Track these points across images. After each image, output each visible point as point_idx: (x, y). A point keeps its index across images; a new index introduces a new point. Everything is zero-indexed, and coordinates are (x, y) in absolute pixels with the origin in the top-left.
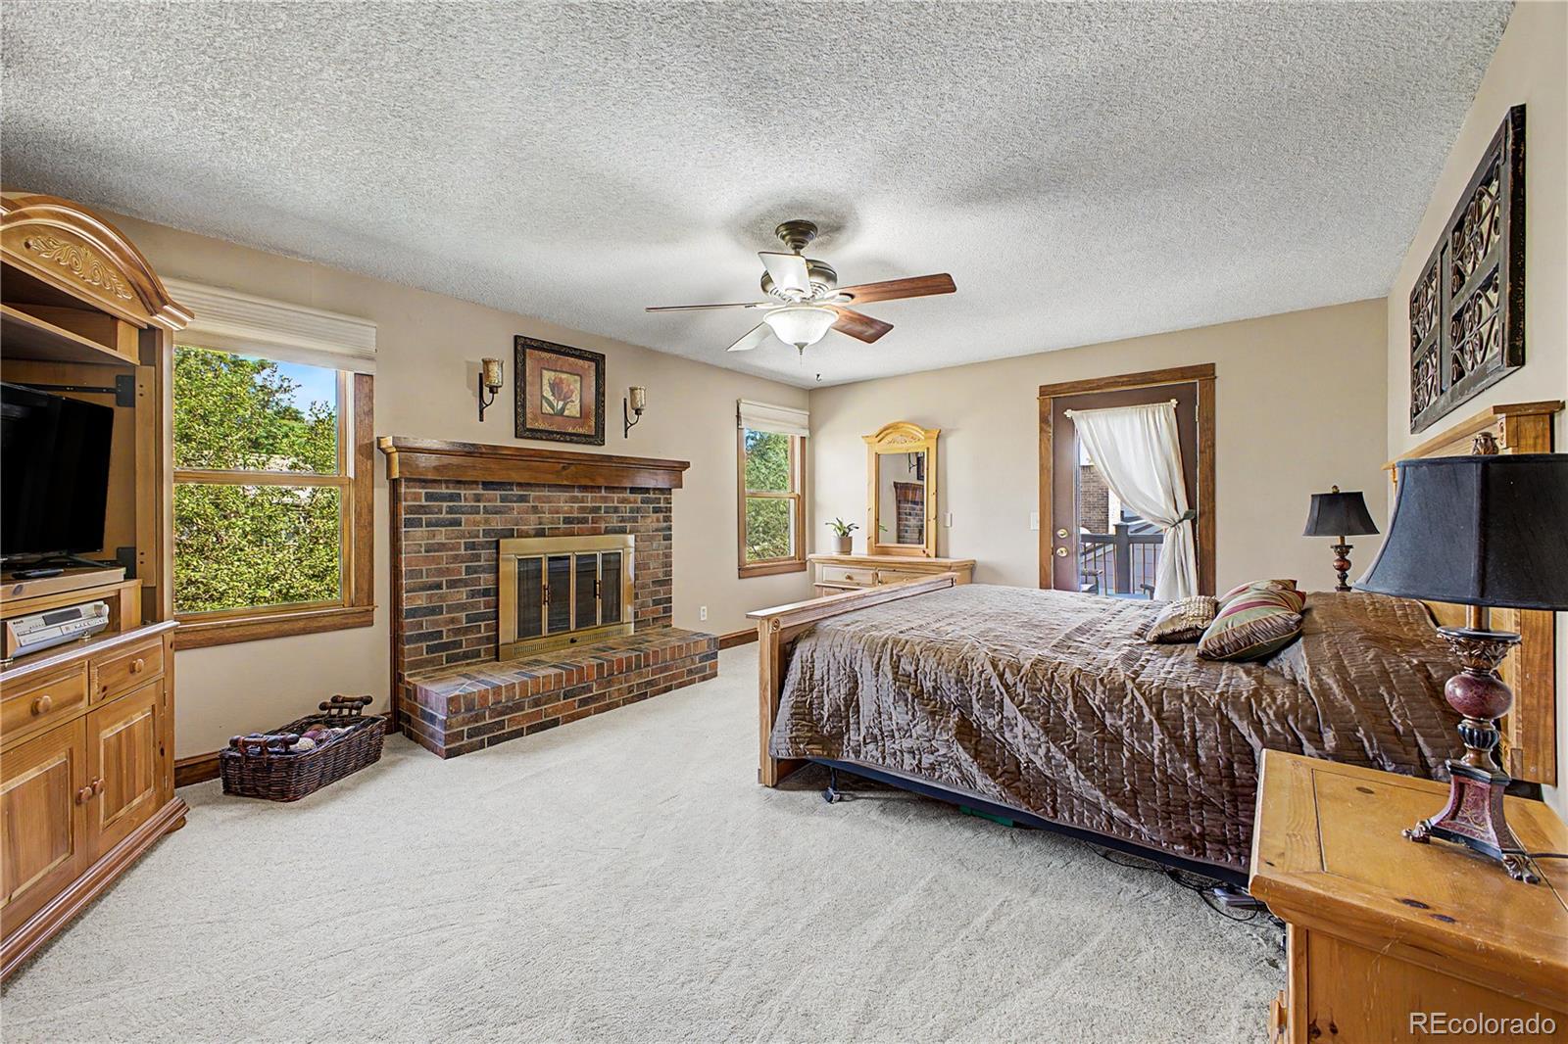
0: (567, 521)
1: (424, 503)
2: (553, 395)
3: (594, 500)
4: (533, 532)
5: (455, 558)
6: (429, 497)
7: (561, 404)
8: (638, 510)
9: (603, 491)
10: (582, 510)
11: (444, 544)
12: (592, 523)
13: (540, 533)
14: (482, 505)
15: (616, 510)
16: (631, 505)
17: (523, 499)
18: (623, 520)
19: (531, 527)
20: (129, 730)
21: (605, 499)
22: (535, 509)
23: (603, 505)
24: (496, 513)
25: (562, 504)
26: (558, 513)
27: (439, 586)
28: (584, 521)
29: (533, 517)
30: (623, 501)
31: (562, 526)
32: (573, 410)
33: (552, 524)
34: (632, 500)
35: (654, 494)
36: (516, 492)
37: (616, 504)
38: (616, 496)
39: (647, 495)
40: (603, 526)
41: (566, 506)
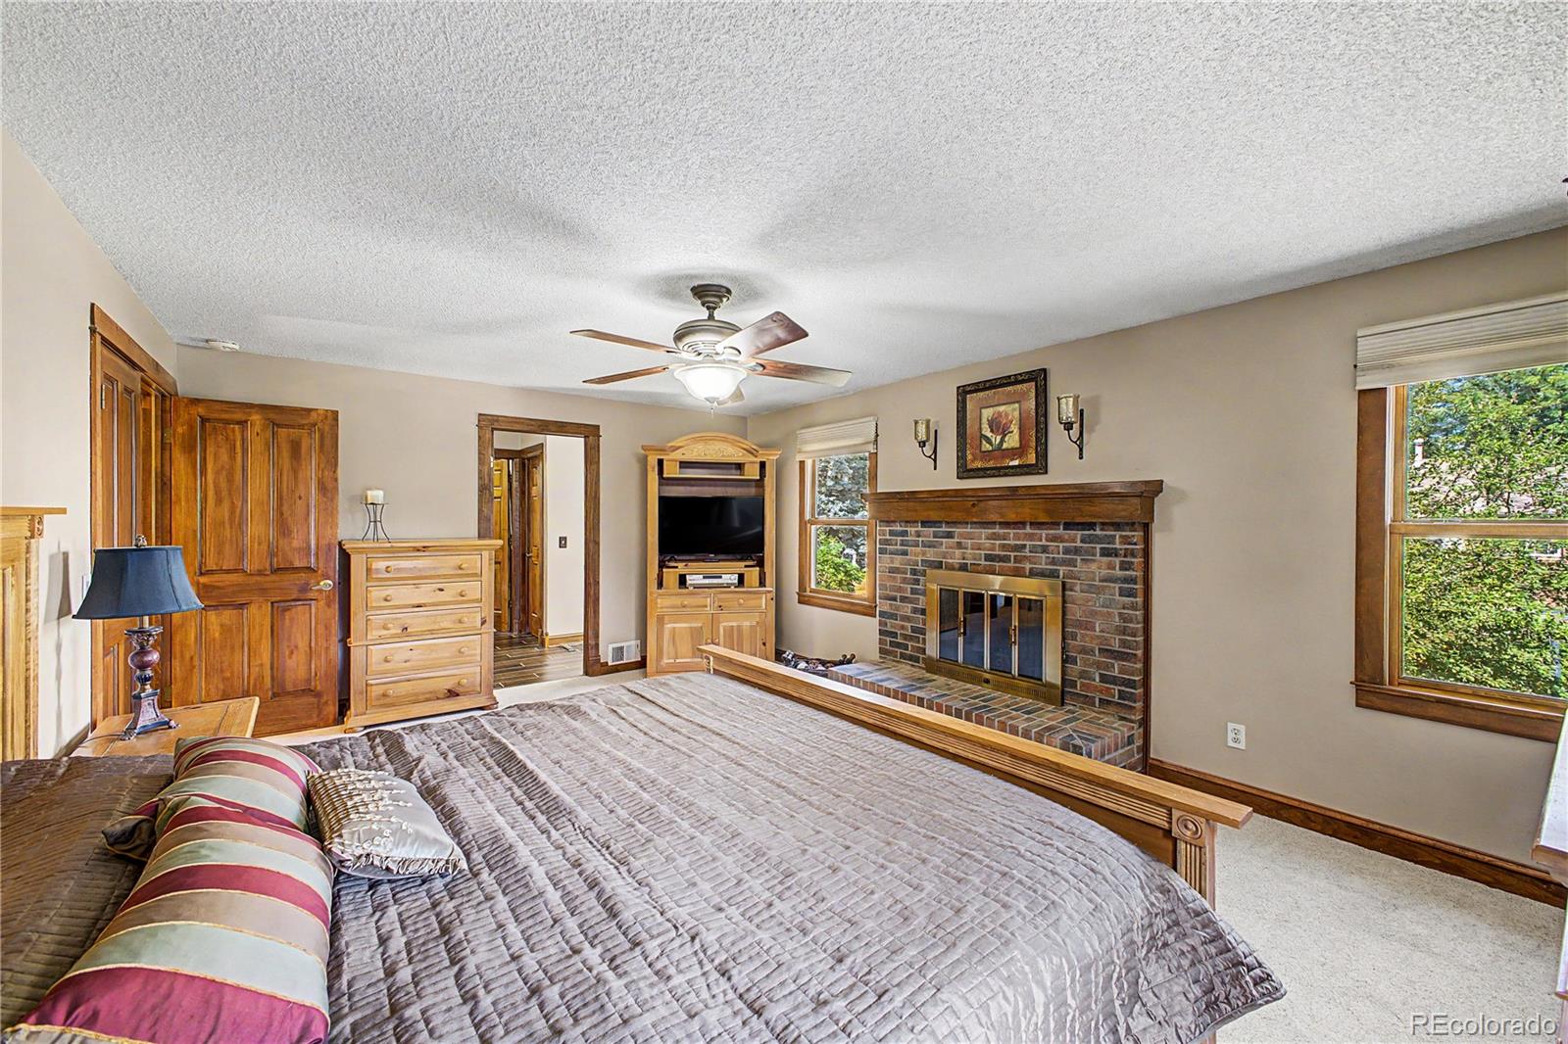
0: (988, 558)
1: (888, 537)
2: (992, 431)
3: (1017, 537)
4: (957, 566)
5: (904, 580)
6: (892, 533)
7: (999, 438)
8: (1077, 551)
9: (1028, 527)
10: (1003, 547)
11: (898, 568)
12: (1015, 562)
13: (963, 568)
14: (920, 539)
15: (1045, 549)
16: (1065, 544)
17: (950, 535)
18: (1053, 562)
19: (956, 561)
20: (739, 627)
21: (1031, 537)
22: (959, 545)
23: (1028, 543)
24: (929, 547)
25: (983, 541)
26: (979, 549)
27: (894, 599)
28: (1005, 559)
29: (958, 552)
30: (1054, 539)
31: (983, 562)
32: (1012, 441)
33: (975, 559)
34: (1066, 537)
35: (1102, 530)
36: (944, 529)
37: (1044, 542)
38: (1044, 533)
39: (1092, 532)
40: (1028, 566)
41: (988, 543)
